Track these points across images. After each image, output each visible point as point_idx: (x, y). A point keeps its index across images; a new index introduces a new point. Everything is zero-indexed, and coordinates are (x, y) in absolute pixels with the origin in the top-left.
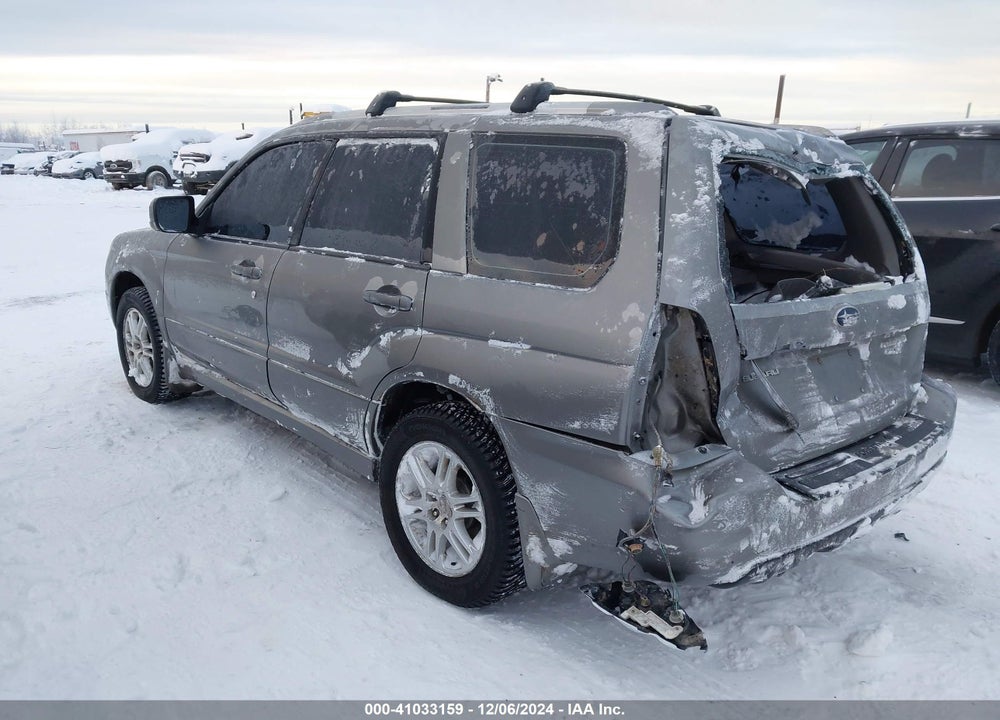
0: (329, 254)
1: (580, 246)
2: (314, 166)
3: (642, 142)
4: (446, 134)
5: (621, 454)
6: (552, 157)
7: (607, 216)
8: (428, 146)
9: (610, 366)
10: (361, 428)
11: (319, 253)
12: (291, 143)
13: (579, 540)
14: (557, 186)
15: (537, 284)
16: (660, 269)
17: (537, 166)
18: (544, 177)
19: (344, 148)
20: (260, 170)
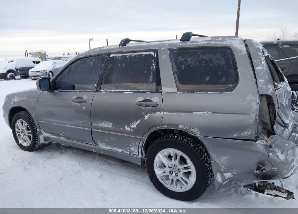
0: (115, 92)
1: (224, 79)
2: (102, 64)
3: (238, 47)
4: (158, 50)
5: (254, 142)
6: (203, 53)
7: (232, 69)
8: (150, 54)
9: (245, 115)
10: (137, 147)
11: (112, 92)
12: (89, 57)
13: (237, 172)
14: (209, 62)
15: (209, 93)
16: (257, 84)
17: (199, 56)
18: (202, 60)
19: (113, 57)
20: (76, 67)
